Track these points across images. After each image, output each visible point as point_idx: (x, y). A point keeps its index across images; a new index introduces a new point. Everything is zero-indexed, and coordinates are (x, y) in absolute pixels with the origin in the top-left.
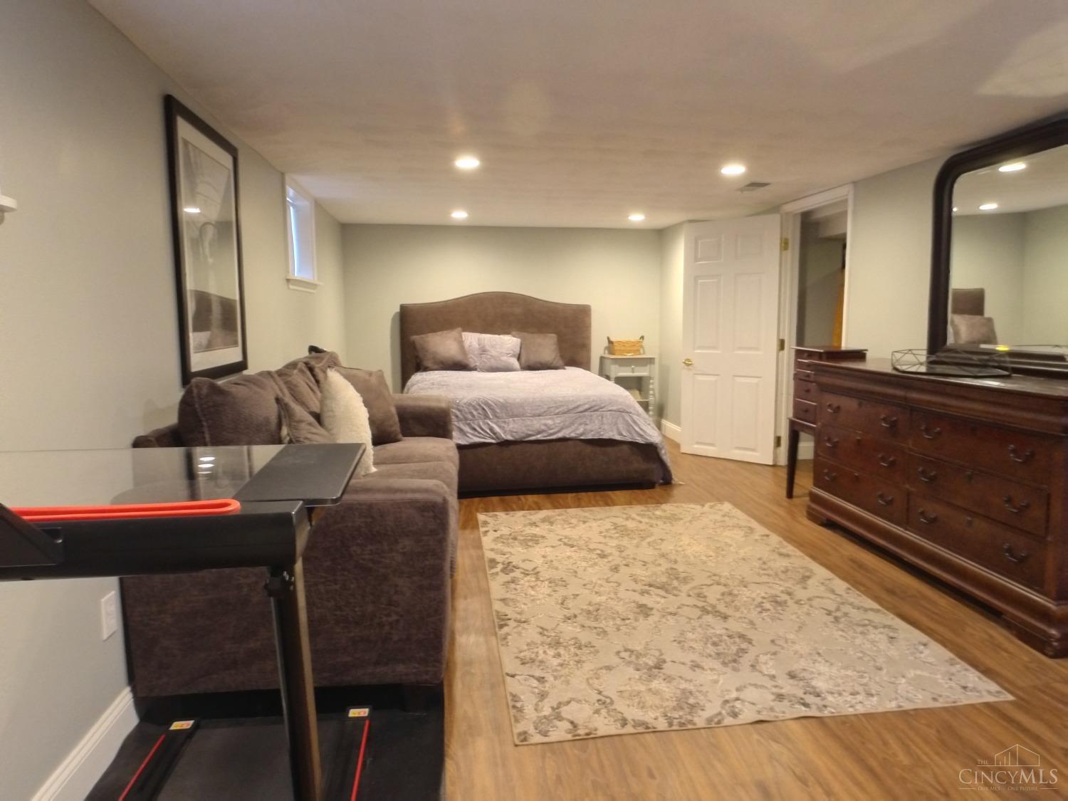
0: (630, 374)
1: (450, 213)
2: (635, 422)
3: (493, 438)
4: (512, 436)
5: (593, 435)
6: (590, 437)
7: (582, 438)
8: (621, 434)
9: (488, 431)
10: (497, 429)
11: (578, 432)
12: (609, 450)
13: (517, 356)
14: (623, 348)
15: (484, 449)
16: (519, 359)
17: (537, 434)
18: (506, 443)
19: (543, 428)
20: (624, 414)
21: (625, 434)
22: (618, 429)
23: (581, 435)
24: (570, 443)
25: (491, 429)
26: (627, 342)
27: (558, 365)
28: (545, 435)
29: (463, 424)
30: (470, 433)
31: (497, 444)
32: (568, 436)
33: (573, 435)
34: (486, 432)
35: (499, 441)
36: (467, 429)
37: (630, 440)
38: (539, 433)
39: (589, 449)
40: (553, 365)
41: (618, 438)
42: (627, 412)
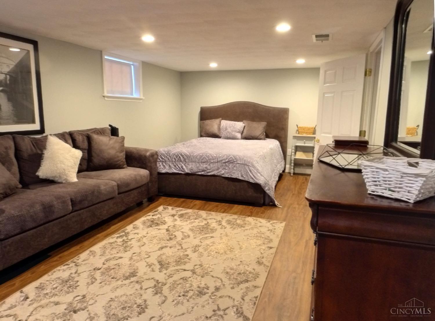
0: (303, 145)
1: (209, 64)
2: (251, 171)
3: (182, 171)
4: (190, 171)
5: (228, 175)
6: (227, 176)
7: (223, 176)
8: (242, 176)
9: (181, 168)
10: (184, 167)
11: (221, 173)
12: (237, 184)
13: (241, 132)
14: (303, 131)
15: (178, 176)
16: (242, 134)
17: (202, 172)
18: (187, 174)
19: (205, 169)
20: (245, 166)
21: (245, 177)
22: (241, 173)
23: (223, 174)
24: (218, 177)
25: (182, 167)
26: (305, 128)
27: (261, 137)
28: (206, 172)
29: (171, 163)
30: (173, 168)
31: (184, 174)
32: (216, 174)
33: (219, 174)
34: (180, 168)
35: (185, 173)
36: (172, 166)
37: (247, 180)
38: (203, 171)
39: (226, 182)
40: (259, 138)
41: (241, 178)
42: (248, 165)
